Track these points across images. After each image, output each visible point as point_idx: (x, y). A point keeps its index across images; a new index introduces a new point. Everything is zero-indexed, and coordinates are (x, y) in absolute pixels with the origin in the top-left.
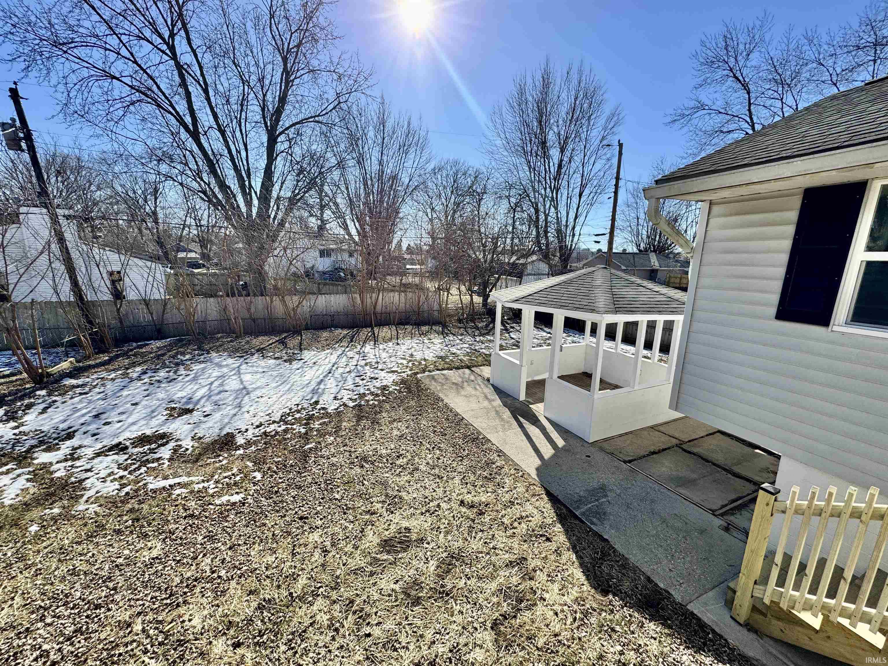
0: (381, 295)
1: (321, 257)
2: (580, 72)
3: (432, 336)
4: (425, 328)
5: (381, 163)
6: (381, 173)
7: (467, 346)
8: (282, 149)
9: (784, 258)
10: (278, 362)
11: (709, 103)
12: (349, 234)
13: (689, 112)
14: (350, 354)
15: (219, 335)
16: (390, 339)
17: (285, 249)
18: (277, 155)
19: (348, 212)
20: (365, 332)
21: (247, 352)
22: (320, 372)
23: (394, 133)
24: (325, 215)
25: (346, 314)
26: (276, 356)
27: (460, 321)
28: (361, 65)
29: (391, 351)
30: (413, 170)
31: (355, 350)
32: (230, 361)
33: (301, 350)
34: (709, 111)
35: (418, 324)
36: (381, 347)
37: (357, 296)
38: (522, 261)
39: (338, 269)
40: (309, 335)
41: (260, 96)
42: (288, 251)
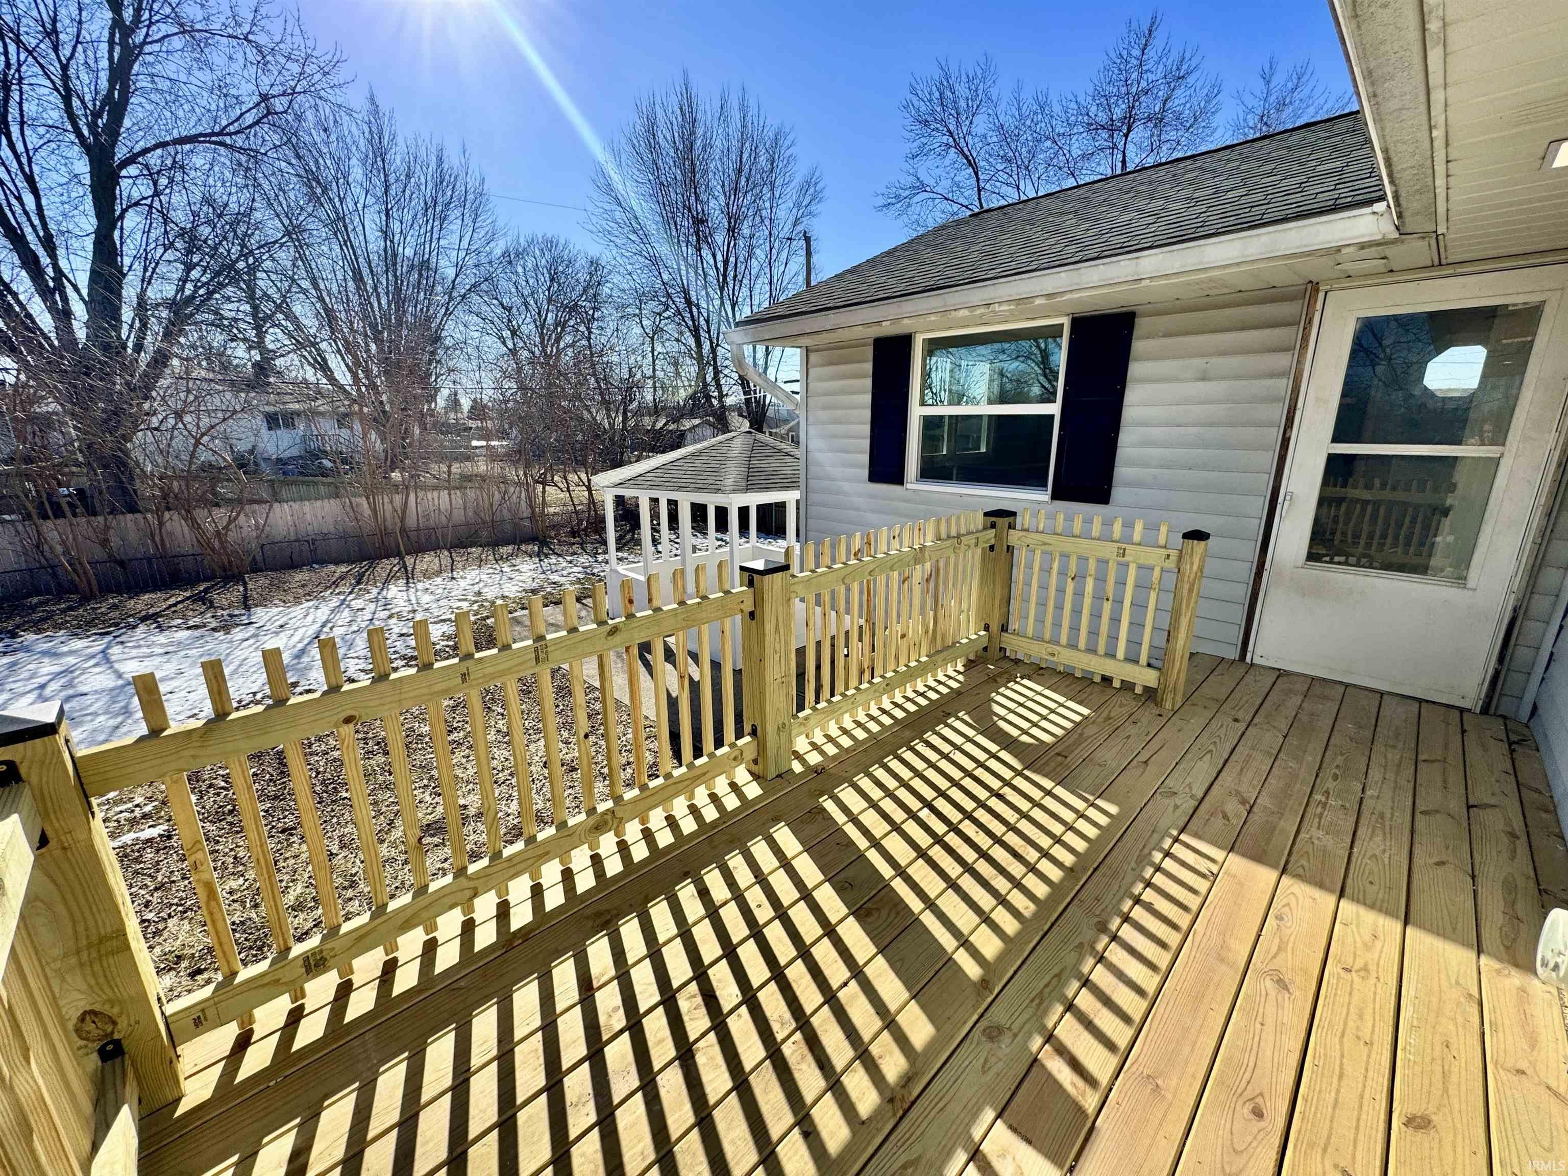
0: (412, 497)
1: (270, 429)
2: (743, 109)
3: (518, 561)
4: (505, 550)
5: (386, 234)
6: (391, 258)
7: (580, 569)
8: (136, 195)
9: (866, 414)
10: (197, 633)
11: (932, 182)
12: (332, 380)
13: (907, 193)
14: (358, 604)
15: (35, 600)
16: (439, 573)
17: (179, 415)
18: (124, 211)
19: (326, 333)
20: (386, 565)
21: (116, 625)
22: (296, 638)
23: (408, 176)
24: (268, 339)
25: (344, 537)
26: (191, 623)
27: (573, 534)
28: (310, 43)
29: (440, 591)
30: (462, 254)
31: (367, 597)
32: (77, 644)
33: (247, 607)
34: (931, 195)
35: (494, 543)
36: (420, 586)
37: (364, 501)
38: (672, 427)
39: (314, 455)
40: (263, 581)
41: (55, 69)
42: (188, 418)
